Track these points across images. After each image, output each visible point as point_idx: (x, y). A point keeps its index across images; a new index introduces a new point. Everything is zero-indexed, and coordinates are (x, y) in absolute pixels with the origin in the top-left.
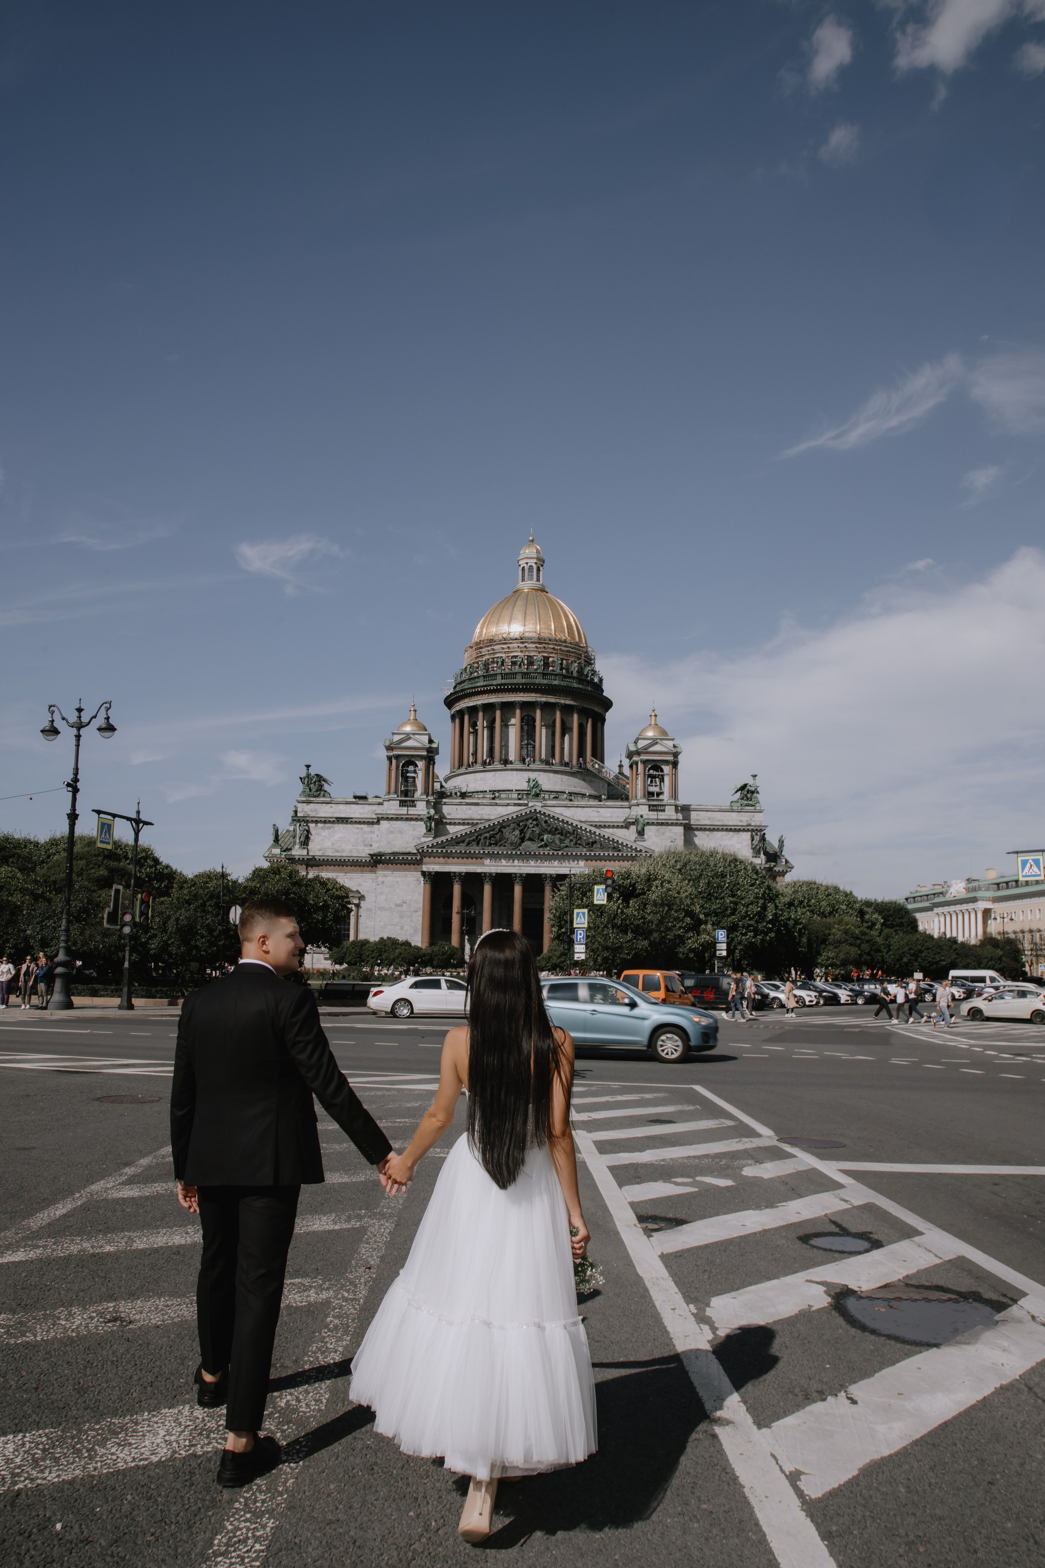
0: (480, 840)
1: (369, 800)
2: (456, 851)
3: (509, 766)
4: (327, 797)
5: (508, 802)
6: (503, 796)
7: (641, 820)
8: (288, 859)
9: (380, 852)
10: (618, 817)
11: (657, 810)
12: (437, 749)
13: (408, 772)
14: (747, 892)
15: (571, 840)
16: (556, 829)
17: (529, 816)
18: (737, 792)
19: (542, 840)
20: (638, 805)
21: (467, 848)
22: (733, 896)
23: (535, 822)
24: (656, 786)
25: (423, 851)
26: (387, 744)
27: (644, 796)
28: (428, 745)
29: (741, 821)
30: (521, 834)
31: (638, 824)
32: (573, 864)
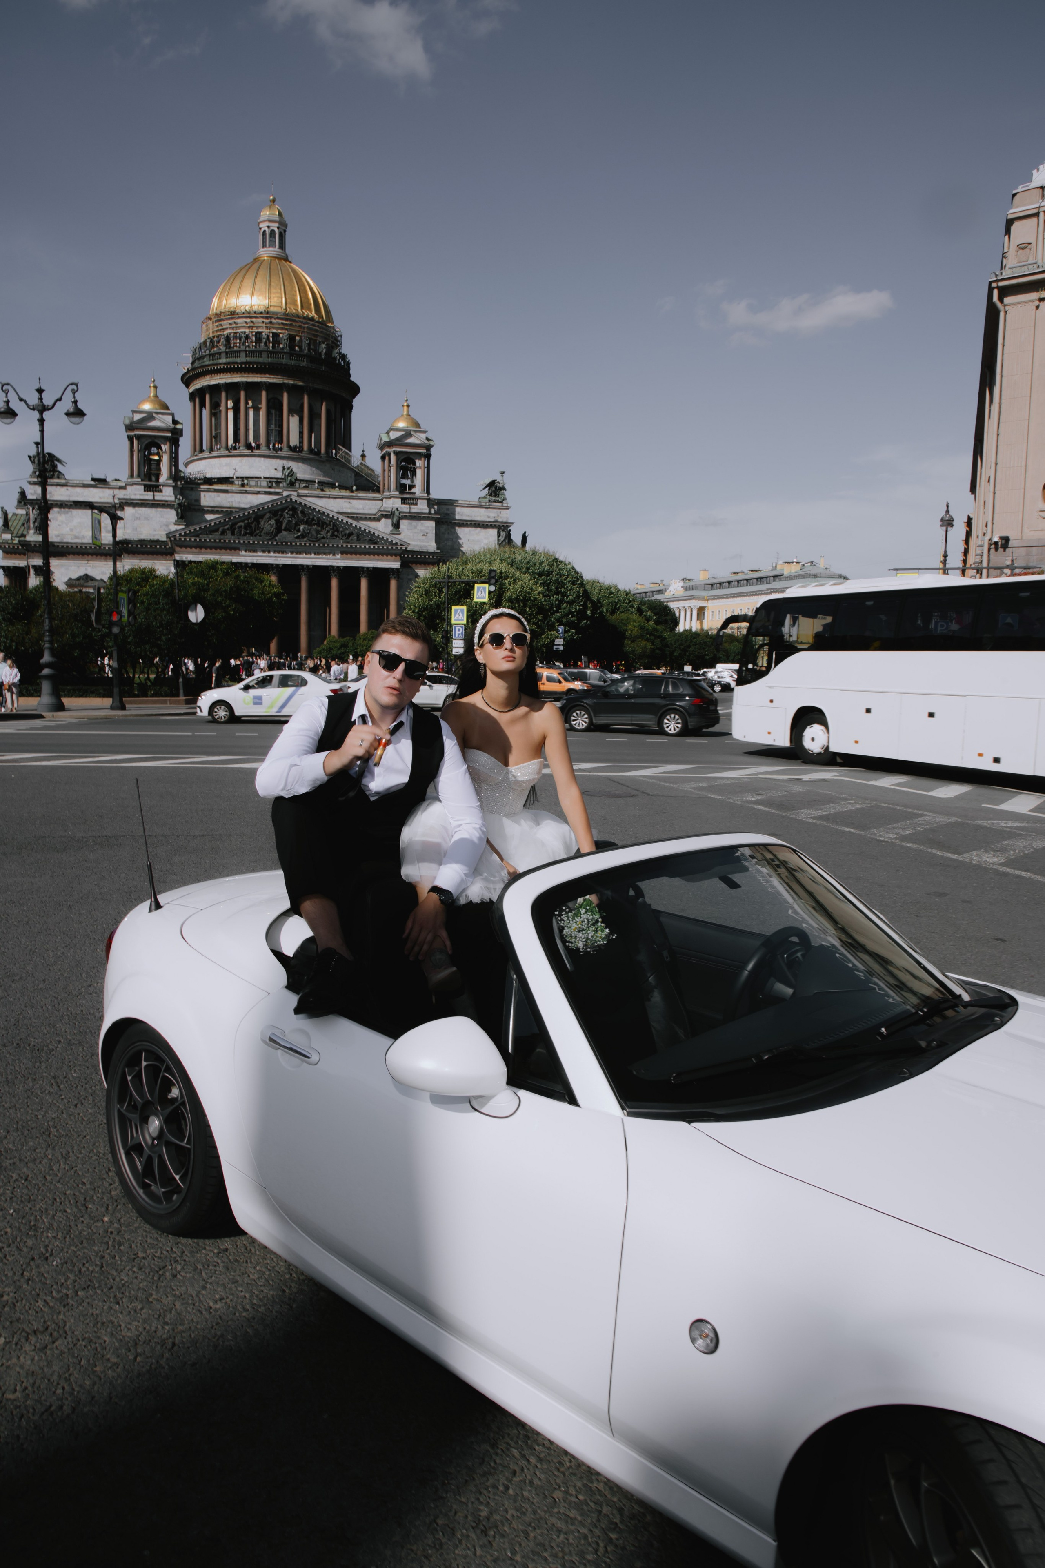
0: (235, 529)
1: (111, 484)
2: (210, 540)
3: (257, 452)
4: (61, 479)
5: (259, 490)
6: (252, 483)
7: (397, 513)
8: (22, 546)
9: (126, 539)
10: (370, 509)
11: (409, 504)
12: (181, 430)
13: (150, 454)
14: (570, 590)
15: (328, 532)
16: (313, 520)
17: (285, 505)
18: (485, 488)
19: (299, 531)
20: (390, 498)
21: (222, 537)
22: (558, 593)
23: (291, 512)
24: (408, 478)
25: (175, 539)
26: (127, 422)
27: (397, 489)
28: (172, 426)
29: (489, 517)
30: (277, 524)
31: (393, 517)
32: (331, 556)
